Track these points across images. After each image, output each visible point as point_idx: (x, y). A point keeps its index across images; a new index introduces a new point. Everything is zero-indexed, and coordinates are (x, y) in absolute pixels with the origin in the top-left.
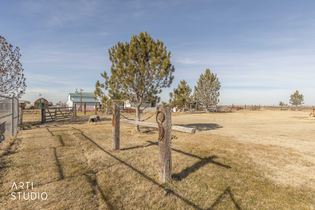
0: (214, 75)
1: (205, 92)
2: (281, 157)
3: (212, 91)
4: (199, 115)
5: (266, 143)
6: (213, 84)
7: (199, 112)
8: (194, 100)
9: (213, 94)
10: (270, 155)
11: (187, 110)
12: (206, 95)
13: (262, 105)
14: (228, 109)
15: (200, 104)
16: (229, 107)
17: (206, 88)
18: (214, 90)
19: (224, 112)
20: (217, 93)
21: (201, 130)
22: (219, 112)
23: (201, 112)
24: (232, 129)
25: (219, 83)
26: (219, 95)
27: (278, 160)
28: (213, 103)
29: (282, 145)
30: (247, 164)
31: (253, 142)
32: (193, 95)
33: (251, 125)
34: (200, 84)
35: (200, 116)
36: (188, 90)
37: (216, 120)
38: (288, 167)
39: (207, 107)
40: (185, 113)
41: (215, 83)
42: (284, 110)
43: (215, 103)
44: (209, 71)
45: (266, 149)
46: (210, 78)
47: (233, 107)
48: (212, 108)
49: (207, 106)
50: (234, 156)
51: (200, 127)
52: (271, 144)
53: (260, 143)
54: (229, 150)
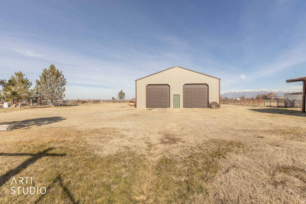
0: (60, 71)
1: (50, 86)
2: (108, 136)
3: (57, 86)
4: (41, 110)
5: (99, 127)
6: (59, 80)
7: (42, 106)
8: (35, 94)
9: (58, 89)
10: (101, 136)
11: (26, 105)
12: (50, 90)
13: (102, 99)
14: (74, 103)
15: (43, 98)
16: (75, 101)
17: (50, 83)
18: (59, 85)
19: (70, 105)
20: (63, 88)
21: (41, 125)
22: (64, 105)
23: (45, 106)
24: (75, 120)
25: (65, 80)
26: (65, 90)
27: (106, 138)
28: (58, 98)
29: (110, 126)
30: (82, 147)
31: (90, 128)
32: (34, 88)
33: (91, 115)
34: (44, 79)
35: (43, 110)
36: (27, 83)
37: (60, 113)
38: (111, 141)
39: (52, 102)
40: (22, 108)
41: (60, 79)
42: (115, 102)
43: (60, 98)
44: (54, 67)
45: (99, 131)
46: (55, 74)
47: (79, 101)
48: (57, 103)
49: (52, 100)
50: (72, 143)
51: (40, 122)
52: (103, 127)
53: (96, 128)
54: (68, 138)
